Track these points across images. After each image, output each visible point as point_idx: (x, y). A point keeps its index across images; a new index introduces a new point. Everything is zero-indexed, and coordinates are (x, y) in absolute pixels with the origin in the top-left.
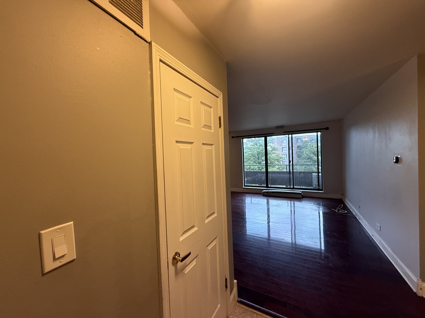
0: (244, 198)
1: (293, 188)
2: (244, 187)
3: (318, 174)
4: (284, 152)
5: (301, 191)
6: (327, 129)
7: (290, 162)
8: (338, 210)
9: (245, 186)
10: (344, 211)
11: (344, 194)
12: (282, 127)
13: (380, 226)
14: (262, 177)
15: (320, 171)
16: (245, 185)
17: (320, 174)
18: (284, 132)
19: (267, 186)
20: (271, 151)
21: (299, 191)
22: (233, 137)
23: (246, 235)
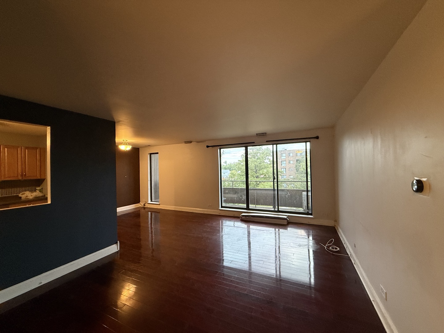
0: (221, 221)
1: (279, 211)
2: (220, 208)
3: (307, 193)
4: (283, 165)
5: (286, 216)
6: (317, 138)
7: (274, 179)
8: (328, 247)
9: (222, 207)
10: (336, 247)
11: (337, 221)
12: (264, 135)
13: (386, 293)
14: (241, 196)
15: (309, 189)
16: (223, 205)
17: (310, 194)
18: (267, 141)
19: (248, 208)
20: (269, 164)
21: (284, 215)
22: (208, 147)
23: (224, 267)
